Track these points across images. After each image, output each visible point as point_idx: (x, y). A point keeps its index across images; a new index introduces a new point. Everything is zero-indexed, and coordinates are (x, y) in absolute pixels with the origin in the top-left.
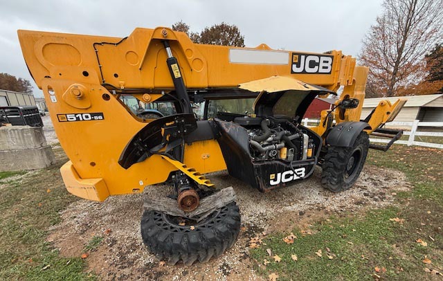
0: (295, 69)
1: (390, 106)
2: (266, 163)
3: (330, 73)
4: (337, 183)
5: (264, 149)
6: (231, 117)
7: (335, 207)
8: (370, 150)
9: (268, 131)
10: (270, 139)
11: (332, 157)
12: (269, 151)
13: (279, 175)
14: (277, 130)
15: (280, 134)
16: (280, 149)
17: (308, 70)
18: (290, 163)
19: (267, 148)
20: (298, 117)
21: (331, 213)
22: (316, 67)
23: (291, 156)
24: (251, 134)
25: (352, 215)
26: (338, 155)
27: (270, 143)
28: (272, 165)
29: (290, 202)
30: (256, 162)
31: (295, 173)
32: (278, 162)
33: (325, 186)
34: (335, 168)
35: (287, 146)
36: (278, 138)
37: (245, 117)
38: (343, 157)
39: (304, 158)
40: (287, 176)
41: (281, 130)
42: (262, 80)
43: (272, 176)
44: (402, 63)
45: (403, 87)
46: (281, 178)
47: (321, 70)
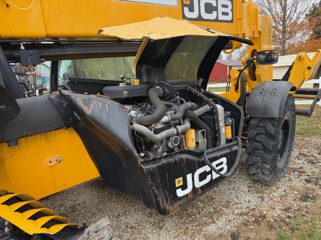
0: (188, 14)
1: (310, 60)
2: (164, 161)
3: (231, 21)
4: (271, 172)
5: (159, 136)
6: (96, 87)
7: (278, 212)
8: (298, 117)
9: (160, 105)
10: (165, 119)
11: (258, 134)
12: (168, 138)
13: (189, 176)
14: (175, 102)
15: (181, 109)
16: (184, 133)
17: (205, 16)
18: (202, 153)
19: (164, 134)
20: (201, 80)
21: (275, 225)
22: (215, 13)
23: (203, 141)
24: (133, 113)
25: (306, 222)
26: (266, 130)
27: (168, 125)
28: (176, 162)
29: (210, 215)
30: (146, 162)
31: (212, 168)
32: (184, 156)
33: (256, 178)
34: (266, 149)
35: (194, 126)
36: (179, 115)
37: (121, 85)
38: (273, 132)
39: (223, 142)
40: (202, 177)
41: (182, 102)
42: (141, 23)
43: (179, 182)
44: (288, 21)
45: (293, 45)
46: (194, 181)
47: (221, 17)
